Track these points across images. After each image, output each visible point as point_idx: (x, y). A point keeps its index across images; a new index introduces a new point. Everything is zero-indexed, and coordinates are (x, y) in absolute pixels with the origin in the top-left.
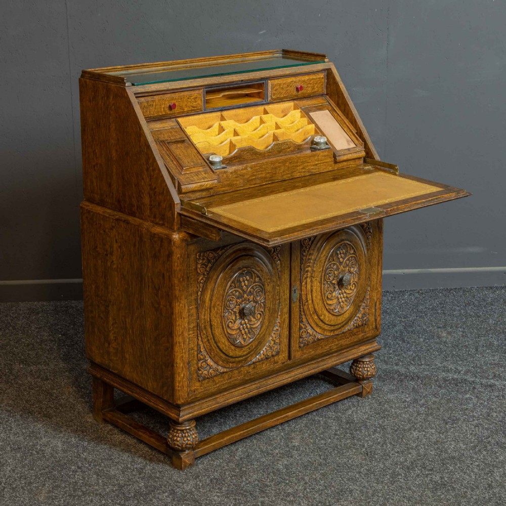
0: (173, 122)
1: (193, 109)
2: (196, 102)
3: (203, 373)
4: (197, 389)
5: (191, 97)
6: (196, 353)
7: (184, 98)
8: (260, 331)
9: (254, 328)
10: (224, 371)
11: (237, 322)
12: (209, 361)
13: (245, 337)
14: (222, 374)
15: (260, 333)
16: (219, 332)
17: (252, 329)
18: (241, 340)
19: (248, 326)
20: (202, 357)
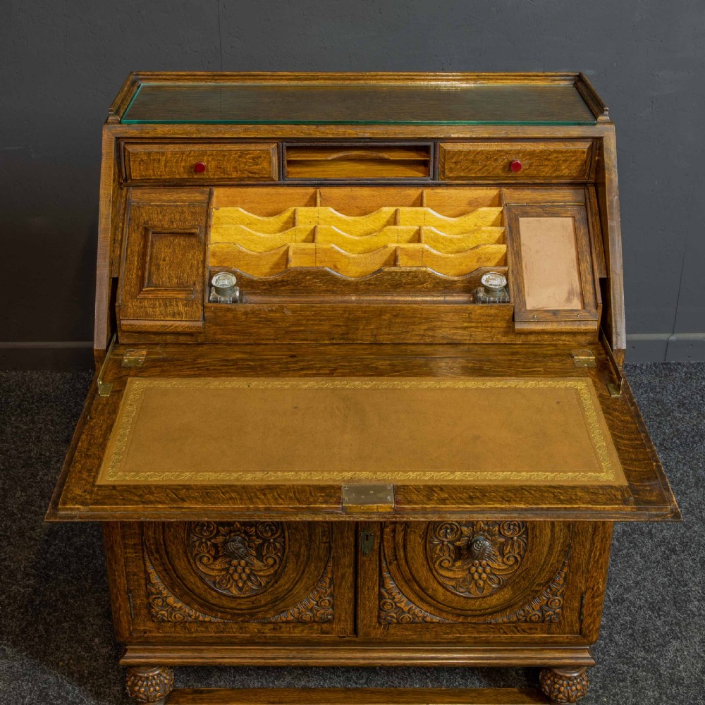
0: (202, 193)
1: (250, 175)
2: (257, 165)
3: (157, 612)
4: (150, 631)
5: (247, 154)
6: (143, 582)
7: (230, 155)
8: (276, 582)
9: (261, 576)
10: (207, 619)
11: (220, 560)
12: (171, 600)
13: (240, 585)
14: (203, 622)
15: (276, 586)
16: (181, 565)
17: (255, 576)
18: (231, 586)
19: (247, 571)
20: (153, 590)
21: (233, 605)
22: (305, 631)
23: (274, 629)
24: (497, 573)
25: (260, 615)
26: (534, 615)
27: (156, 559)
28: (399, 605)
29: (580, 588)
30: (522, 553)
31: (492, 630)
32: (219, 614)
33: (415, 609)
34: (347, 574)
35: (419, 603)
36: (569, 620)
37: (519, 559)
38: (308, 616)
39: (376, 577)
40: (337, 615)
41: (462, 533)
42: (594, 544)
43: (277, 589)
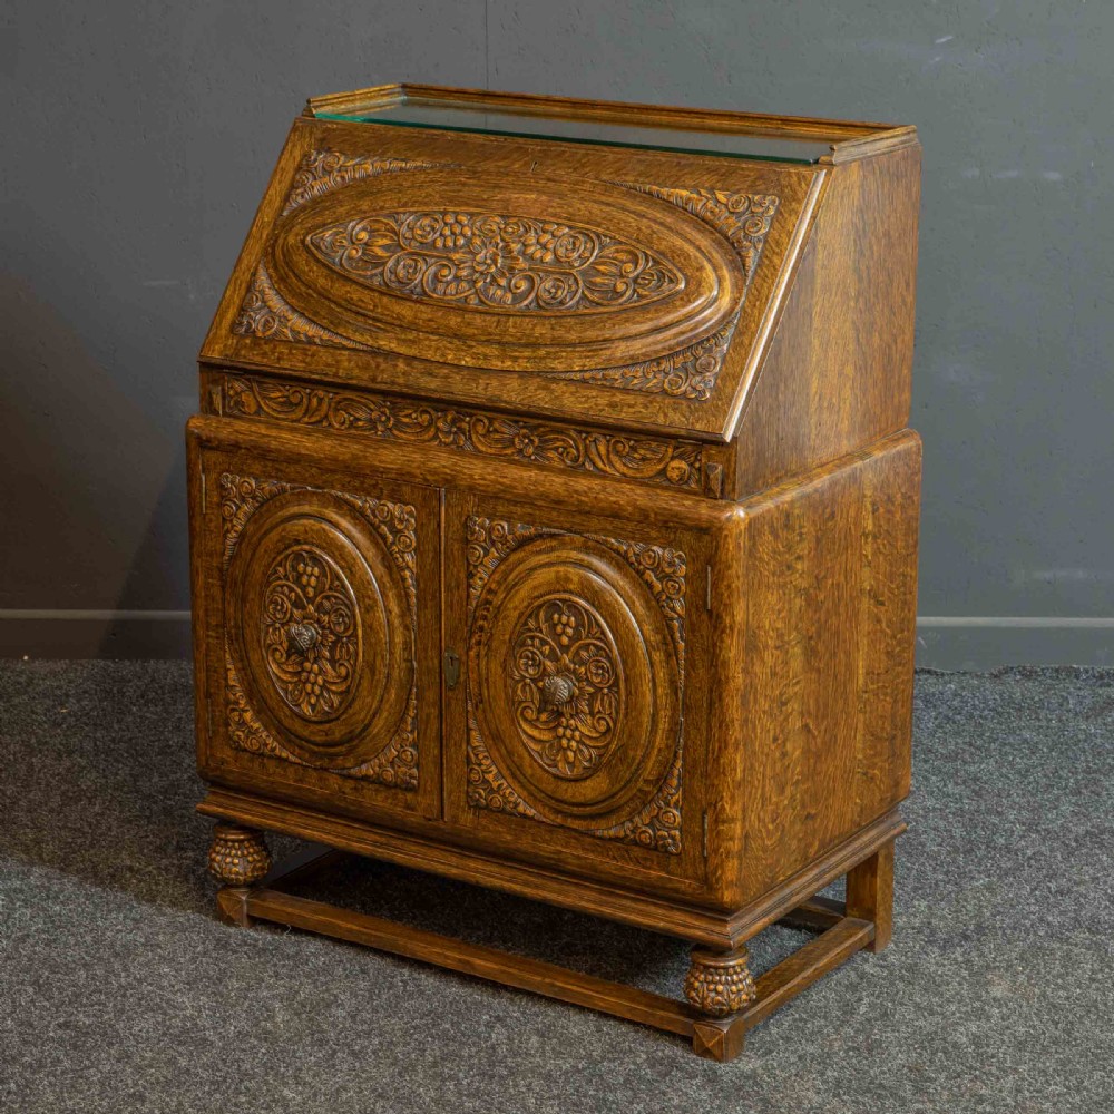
3: (234, 733)
4: (227, 763)
6: (222, 683)
8: (350, 706)
9: (334, 693)
10: (284, 755)
11: (293, 658)
12: (248, 716)
13: (313, 701)
14: (279, 758)
15: (351, 711)
16: (255, 658)
17: (328, 690)
18: (302, 702)
19: (320, 680)
20: (232, 697)
21: (306, 733)
22: (389, 801)
23: (355, 788)
24: (588, 742)
25: (339, 761)
26: (645, 832)
27: (235, 650)
28: (486, 776)
29: (701, 801)
30: (614, 715)
31: (600, 849)
32: (297, 750)
33: (507, 788)
34: (432, 717)
35: (510, 780)
36: (691, 854)
37: (611, 725)
38: (390, 774)
39: (463, 728)
40: (422, 783)
41: (544, 669)
42: (711, 730)
43: (351, 716)
